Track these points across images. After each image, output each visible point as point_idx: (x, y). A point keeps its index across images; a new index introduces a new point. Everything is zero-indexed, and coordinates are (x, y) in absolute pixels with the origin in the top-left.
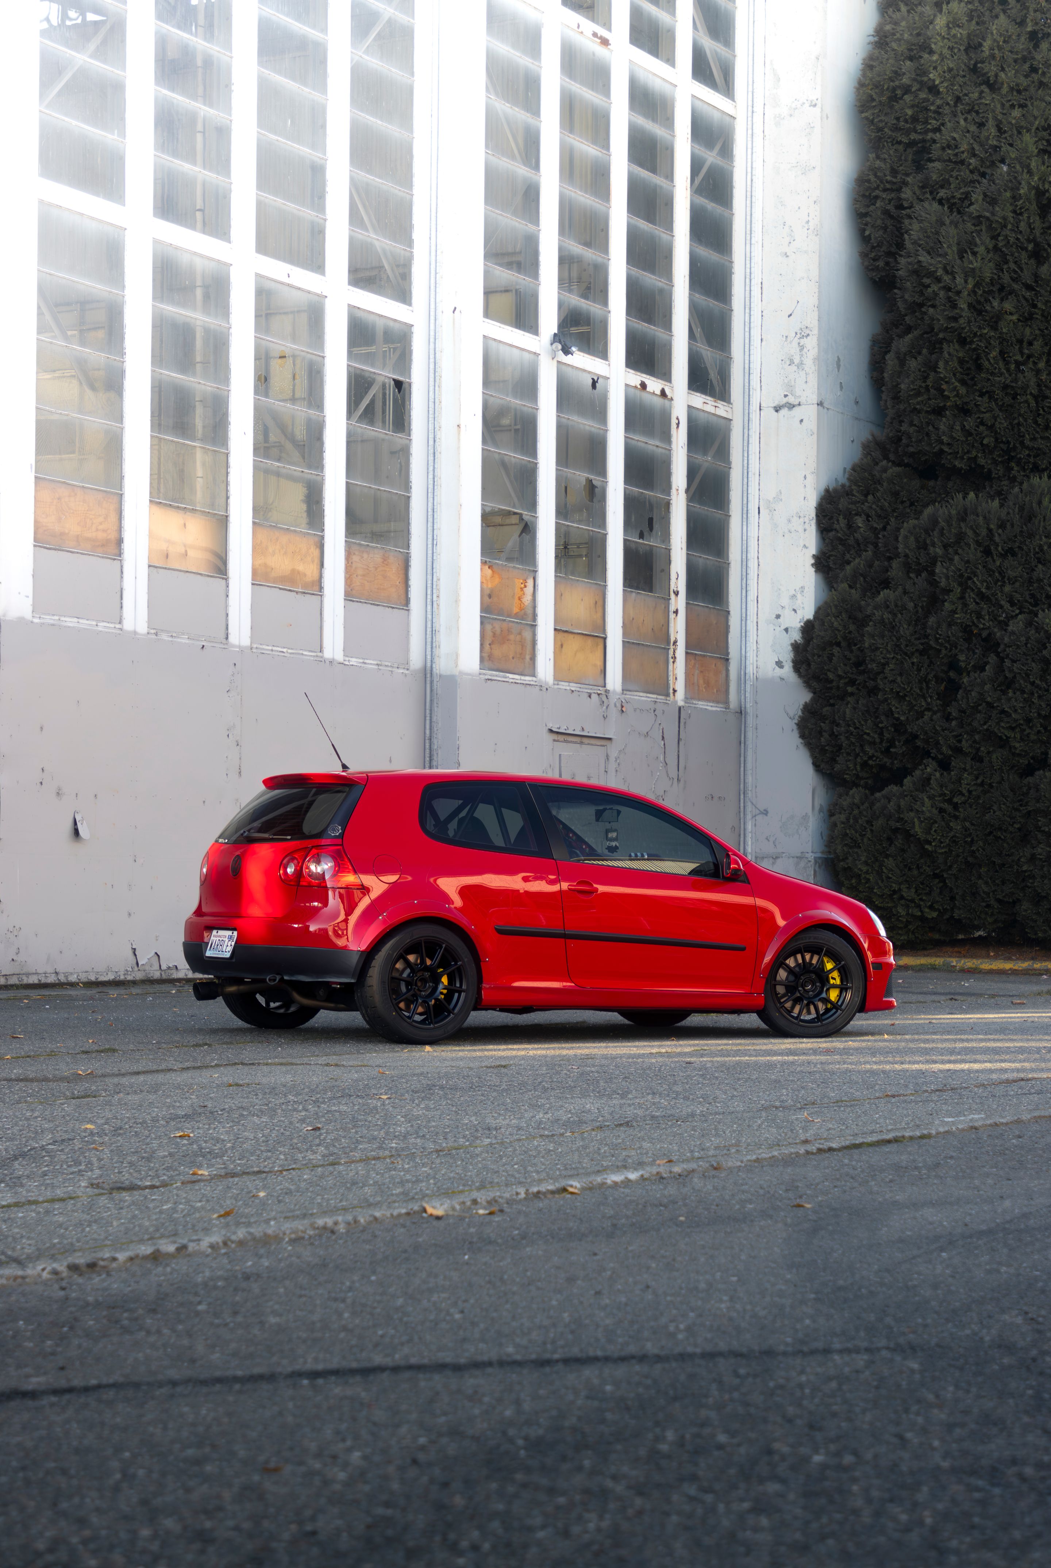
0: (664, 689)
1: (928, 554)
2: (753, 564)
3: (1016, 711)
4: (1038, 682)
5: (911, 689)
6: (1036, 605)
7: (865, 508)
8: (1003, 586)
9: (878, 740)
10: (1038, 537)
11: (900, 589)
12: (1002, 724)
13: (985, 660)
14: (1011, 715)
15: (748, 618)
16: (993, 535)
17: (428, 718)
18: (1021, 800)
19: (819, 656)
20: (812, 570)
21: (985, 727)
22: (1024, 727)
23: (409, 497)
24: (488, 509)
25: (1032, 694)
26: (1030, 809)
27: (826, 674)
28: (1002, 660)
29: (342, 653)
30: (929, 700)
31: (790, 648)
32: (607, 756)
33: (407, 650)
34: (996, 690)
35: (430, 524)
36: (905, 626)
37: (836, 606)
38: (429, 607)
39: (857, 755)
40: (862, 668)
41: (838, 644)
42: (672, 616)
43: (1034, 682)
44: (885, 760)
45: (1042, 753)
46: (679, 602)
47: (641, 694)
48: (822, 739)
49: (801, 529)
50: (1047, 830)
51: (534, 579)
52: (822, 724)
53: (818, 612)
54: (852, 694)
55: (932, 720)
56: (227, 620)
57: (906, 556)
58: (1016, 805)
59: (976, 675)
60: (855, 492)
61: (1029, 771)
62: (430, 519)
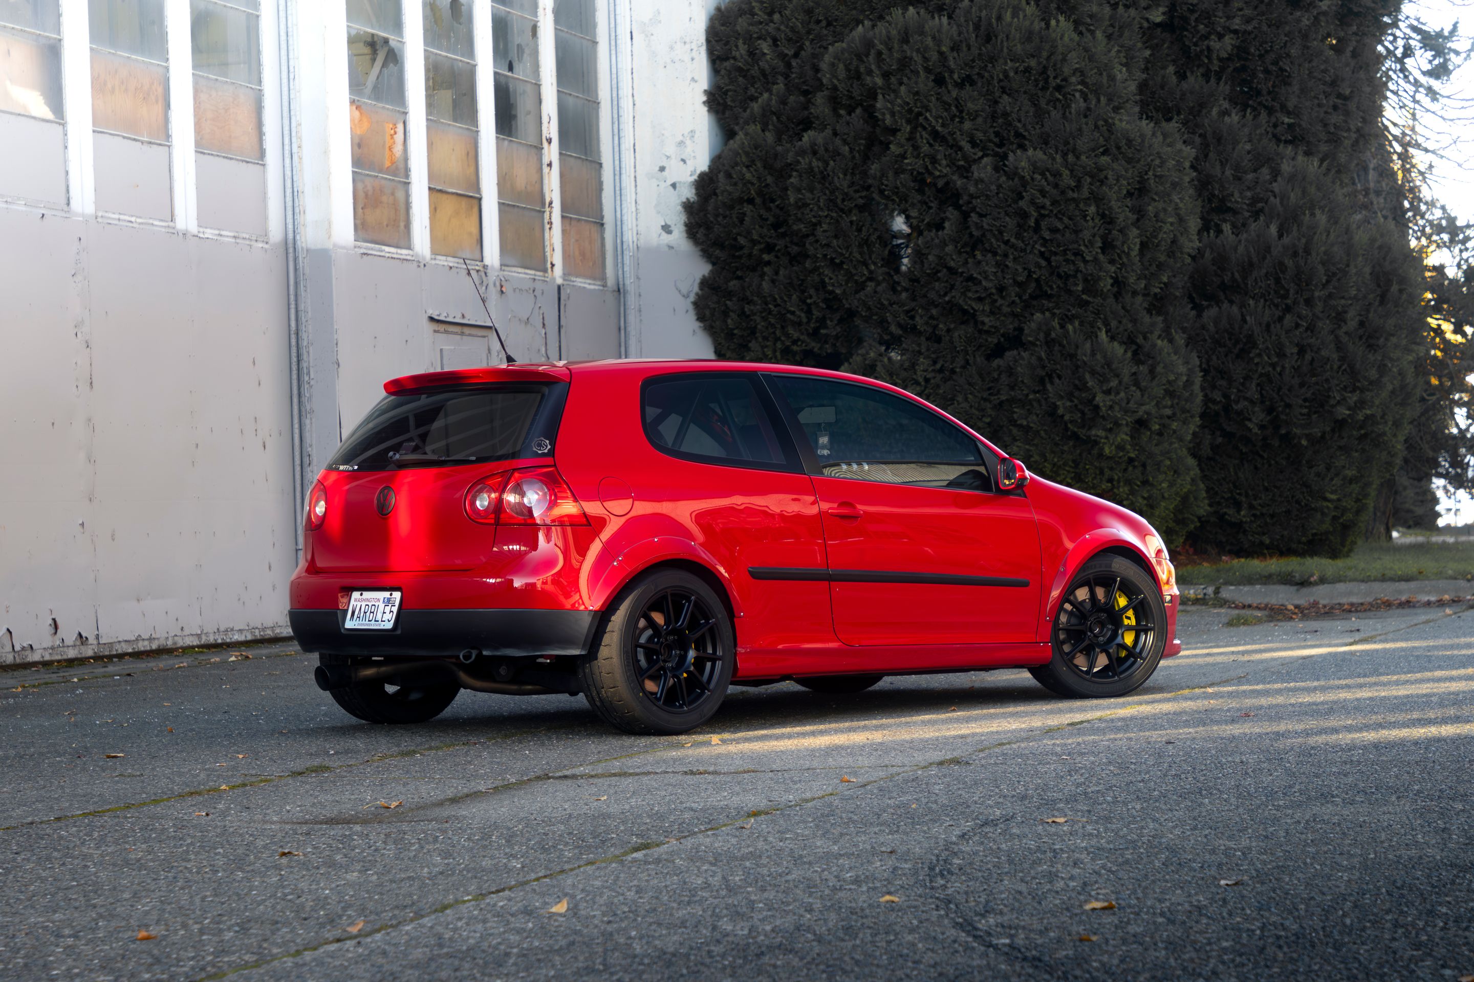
0: (542, 265)
1: (863, 85)
2: (626, 104)
3: (986, 278)
4: (1013, 240)
5: (851, 253)
6: (1001, 145)
7: (770, 30)
8: (961, 122)
9: (805, 320)
10: (1001, 61)
11: (829, 131)
12: (970, 294)
13: (943, 215)
14: (980, 282)
15: (623, 171)
16: (946, 59)
17: (293, 306)
18: (989, 389)
19: (725, 217)
20: (705, 109)
21: (947, 299)
22: (996, 297)
23: (258, 16)
24: (353, 32)
25: (1006, 256)
26: (1003, 398)
27: (735, 239)
28: (966, 216)
29: (196, 222)
30: (873, 267)
31: (680, 208)
32: (489, 350)
33: (265, 218)
34: (960, 253)
35: (284, 52)
36: (841, 176)
37: (747, 154)
38: (288, 161)
39: (777, 339)
40: (780, 231)
41: (751, 201)
42: (546, 169)
43: (1008, 241)
44: (813, 344)
45: (1015, 329)
46: (552, 153)
47: (520, 270)
48: (729, 321)
49: (687, 58)
50: (1025, 423)
51: (404, 123)
52: (728, 302)
53: (717, 161)
54: (768, 263)
55: (875, 292)
56: (67, 180)
57: (835, 88)
58: (985, 395)
59: (933, 234)
60: (757, 10)
61: (998, 351)
62: (284, 46)
